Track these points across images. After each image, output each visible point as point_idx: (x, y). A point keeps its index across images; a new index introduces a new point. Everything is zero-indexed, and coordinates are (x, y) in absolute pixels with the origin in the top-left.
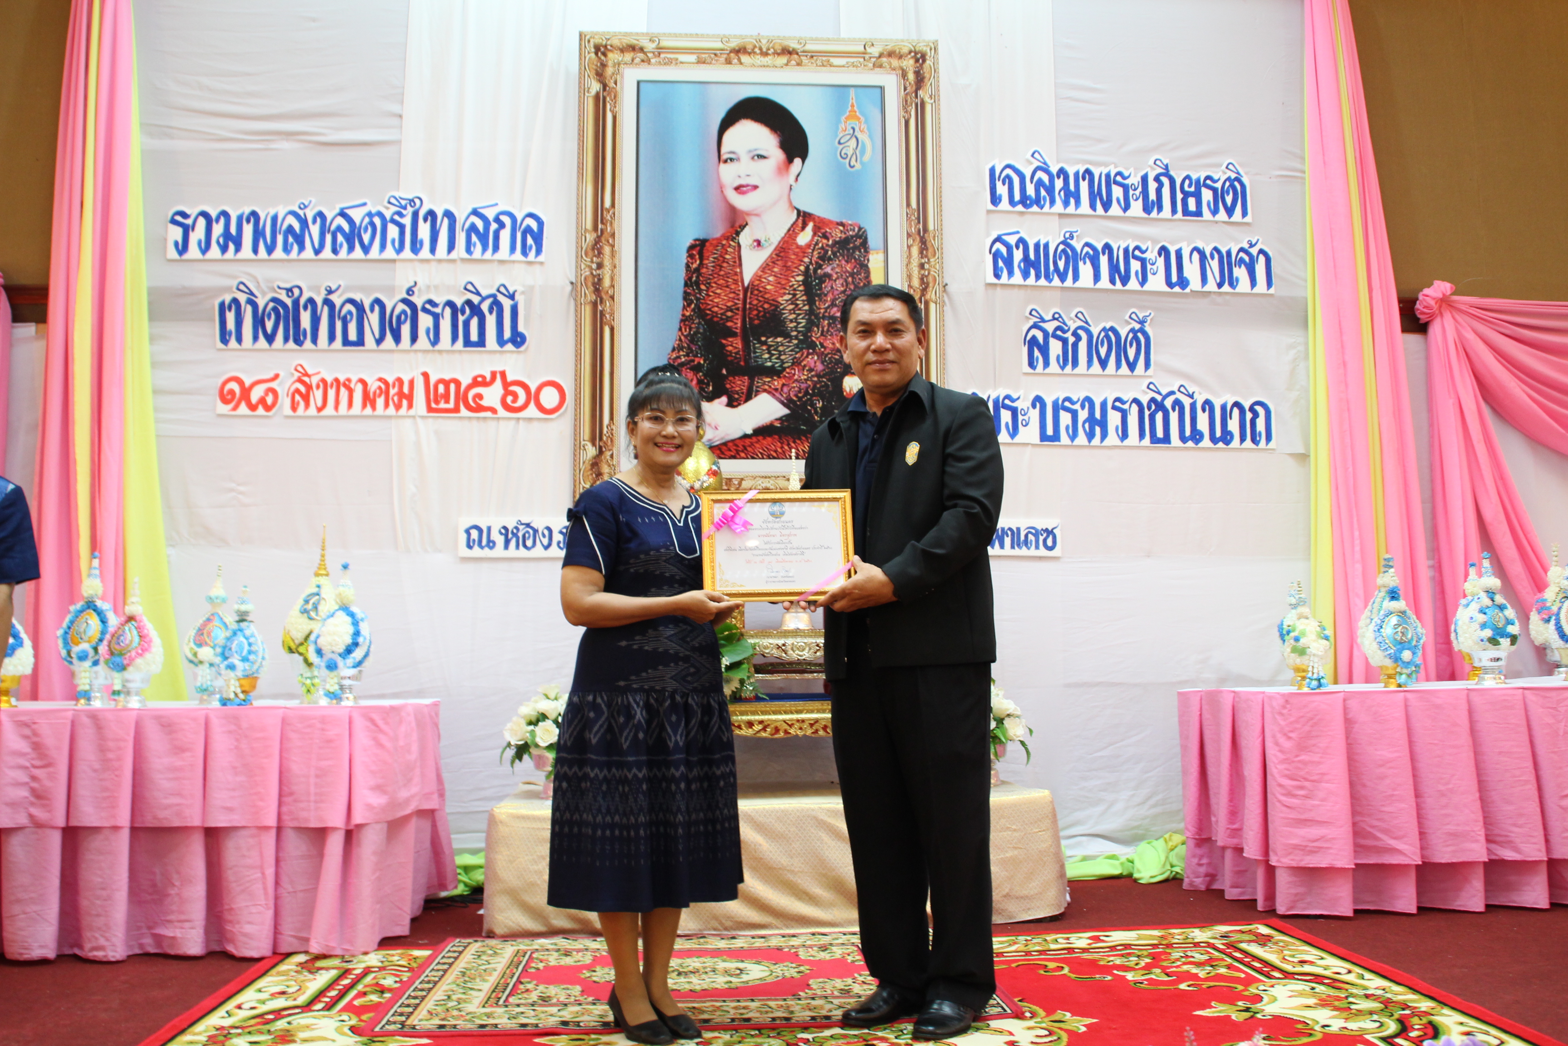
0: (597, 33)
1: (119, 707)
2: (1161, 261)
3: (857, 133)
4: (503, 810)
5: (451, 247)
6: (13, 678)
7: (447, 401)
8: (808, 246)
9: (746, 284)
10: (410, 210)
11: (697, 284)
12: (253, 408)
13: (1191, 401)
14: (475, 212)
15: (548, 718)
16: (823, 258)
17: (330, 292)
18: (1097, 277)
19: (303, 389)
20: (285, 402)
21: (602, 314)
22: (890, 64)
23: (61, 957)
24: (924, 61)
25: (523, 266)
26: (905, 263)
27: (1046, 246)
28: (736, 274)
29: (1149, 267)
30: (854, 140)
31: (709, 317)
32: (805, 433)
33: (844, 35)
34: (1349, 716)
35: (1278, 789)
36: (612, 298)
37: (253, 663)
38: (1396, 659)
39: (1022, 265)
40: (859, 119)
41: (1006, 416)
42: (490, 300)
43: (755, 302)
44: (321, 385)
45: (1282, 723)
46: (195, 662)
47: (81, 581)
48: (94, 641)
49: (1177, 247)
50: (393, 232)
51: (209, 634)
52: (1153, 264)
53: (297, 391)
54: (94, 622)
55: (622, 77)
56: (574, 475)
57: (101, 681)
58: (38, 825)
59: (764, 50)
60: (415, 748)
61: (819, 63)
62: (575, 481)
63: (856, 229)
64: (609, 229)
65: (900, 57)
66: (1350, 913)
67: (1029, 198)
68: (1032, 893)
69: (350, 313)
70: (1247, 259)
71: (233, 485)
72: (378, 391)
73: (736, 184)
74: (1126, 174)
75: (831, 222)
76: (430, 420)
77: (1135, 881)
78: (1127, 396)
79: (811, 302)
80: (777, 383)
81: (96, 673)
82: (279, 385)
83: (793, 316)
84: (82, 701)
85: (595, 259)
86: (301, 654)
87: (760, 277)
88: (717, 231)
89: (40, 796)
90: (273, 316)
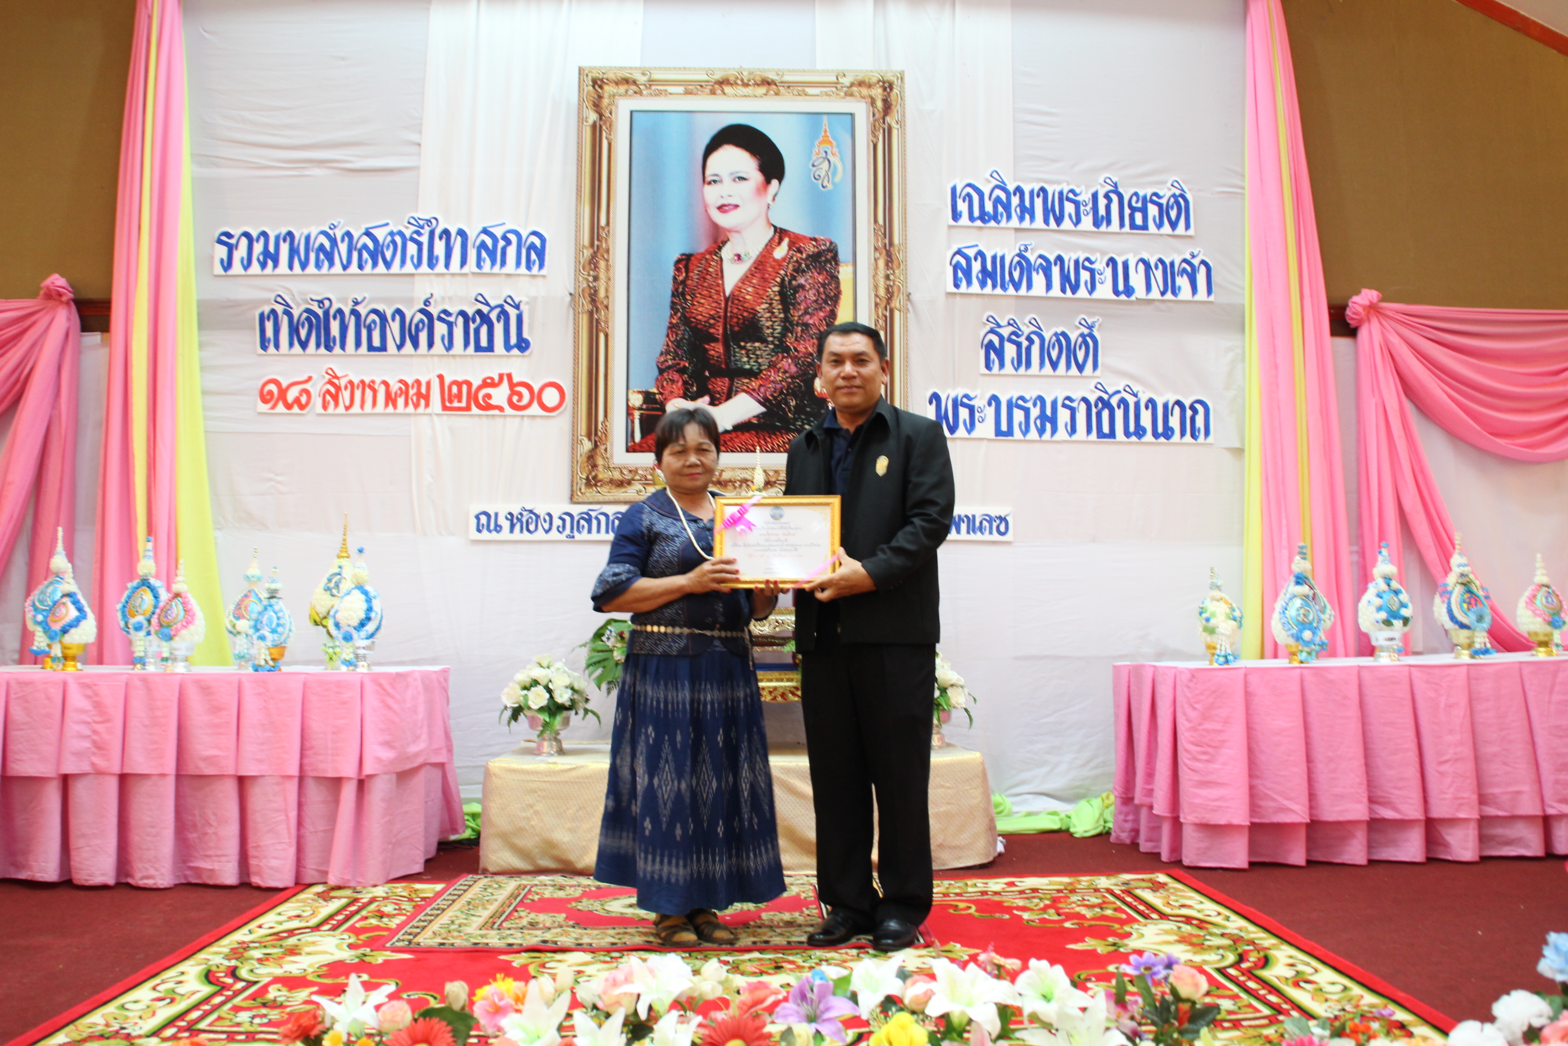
0: (595, 68)
1: (168, 672)
2: (1109, 272)
3: (829, 157)
4: (497, 764)
5: (464, 262)
6: (79, 645)
7: (460, 401)
8: (784, 259)
9: (728, 293)
10: (426, 231)
11: (683, 294)
12: (289, 406)
13: (1135, 399)
14: (485, 231)
15: (539, 684)
16: (798, 270)
17: (356, 303)
18: (1049, 286)
19: (333, 390)
20: (317, 401)
21: (598, 321)
22: (860, 93)
23: (119, 885)
24: (891, 89)
25: (527, 279)
26: (872, 273)
27: (1003, 258)
28: (718, 285)
29: (1097, 276)
30: (827, 162)
31: (693, 325)
32: (779, 429)
33: (819, 67)
34: (1250, 689)
35: (1185, 754)
36: (607, 307)
37: (281, 634)
38: (1298, 638)
39: (980, 276)
40: (830, 143)
41: (964, 413)
42: (498, 310)
43: (735, 311)
44: (349, 386)
45: (1189, 695)
46: (234, 633)
47: (138, 560)
48: (148, 614)
49: (1123, 258)
50: (412, 248)
51: (246, 608)
52: (1102, 274)
53: (328, 392)
54: (148, 597)
55: (617, 107)
56: (573, 467)
57: (153, 649)
58: (99, 773)
59: (746, 81)
60: (422, 709)
61: (795, 93)
62: (573, 472)
63: (828, 244)
64: (604, 245)
65: (870, 86)
66: (1245, 865)
67: (987, 214)
68: (963, 843)
69: (374, 322)
70: (1189, 269)
71: (272, 476)
72: (399, 392)
73: (719, 204)
74: (1078, 191)
75: (805, 237)
76: (445, 418)
77: (1071, 835)
78: (1076, 395)
79: (786, 310)
80: (755, 384)
81: (150, 641)
82: (312, 386)
83: (770, 323)
84: (139, 666)
85: (591, 273)
86: (324, 626)
87: (740, 288)
88: (701, 246)
89: (100, 747)
90: (306, 325)
